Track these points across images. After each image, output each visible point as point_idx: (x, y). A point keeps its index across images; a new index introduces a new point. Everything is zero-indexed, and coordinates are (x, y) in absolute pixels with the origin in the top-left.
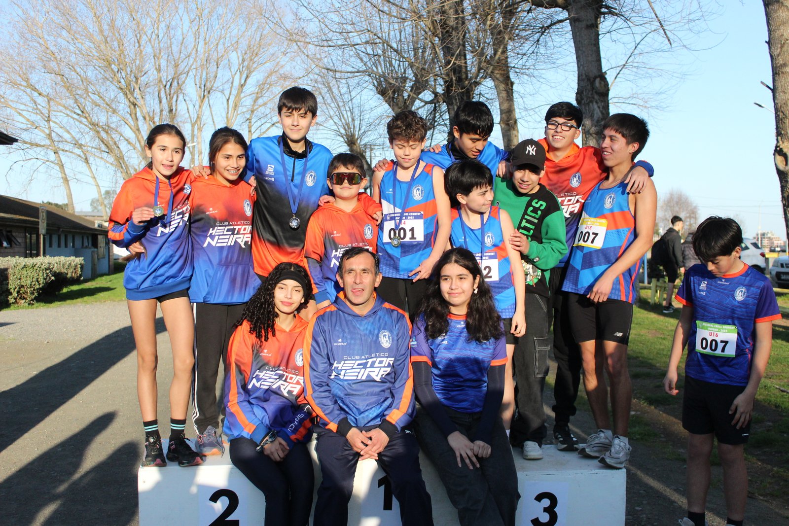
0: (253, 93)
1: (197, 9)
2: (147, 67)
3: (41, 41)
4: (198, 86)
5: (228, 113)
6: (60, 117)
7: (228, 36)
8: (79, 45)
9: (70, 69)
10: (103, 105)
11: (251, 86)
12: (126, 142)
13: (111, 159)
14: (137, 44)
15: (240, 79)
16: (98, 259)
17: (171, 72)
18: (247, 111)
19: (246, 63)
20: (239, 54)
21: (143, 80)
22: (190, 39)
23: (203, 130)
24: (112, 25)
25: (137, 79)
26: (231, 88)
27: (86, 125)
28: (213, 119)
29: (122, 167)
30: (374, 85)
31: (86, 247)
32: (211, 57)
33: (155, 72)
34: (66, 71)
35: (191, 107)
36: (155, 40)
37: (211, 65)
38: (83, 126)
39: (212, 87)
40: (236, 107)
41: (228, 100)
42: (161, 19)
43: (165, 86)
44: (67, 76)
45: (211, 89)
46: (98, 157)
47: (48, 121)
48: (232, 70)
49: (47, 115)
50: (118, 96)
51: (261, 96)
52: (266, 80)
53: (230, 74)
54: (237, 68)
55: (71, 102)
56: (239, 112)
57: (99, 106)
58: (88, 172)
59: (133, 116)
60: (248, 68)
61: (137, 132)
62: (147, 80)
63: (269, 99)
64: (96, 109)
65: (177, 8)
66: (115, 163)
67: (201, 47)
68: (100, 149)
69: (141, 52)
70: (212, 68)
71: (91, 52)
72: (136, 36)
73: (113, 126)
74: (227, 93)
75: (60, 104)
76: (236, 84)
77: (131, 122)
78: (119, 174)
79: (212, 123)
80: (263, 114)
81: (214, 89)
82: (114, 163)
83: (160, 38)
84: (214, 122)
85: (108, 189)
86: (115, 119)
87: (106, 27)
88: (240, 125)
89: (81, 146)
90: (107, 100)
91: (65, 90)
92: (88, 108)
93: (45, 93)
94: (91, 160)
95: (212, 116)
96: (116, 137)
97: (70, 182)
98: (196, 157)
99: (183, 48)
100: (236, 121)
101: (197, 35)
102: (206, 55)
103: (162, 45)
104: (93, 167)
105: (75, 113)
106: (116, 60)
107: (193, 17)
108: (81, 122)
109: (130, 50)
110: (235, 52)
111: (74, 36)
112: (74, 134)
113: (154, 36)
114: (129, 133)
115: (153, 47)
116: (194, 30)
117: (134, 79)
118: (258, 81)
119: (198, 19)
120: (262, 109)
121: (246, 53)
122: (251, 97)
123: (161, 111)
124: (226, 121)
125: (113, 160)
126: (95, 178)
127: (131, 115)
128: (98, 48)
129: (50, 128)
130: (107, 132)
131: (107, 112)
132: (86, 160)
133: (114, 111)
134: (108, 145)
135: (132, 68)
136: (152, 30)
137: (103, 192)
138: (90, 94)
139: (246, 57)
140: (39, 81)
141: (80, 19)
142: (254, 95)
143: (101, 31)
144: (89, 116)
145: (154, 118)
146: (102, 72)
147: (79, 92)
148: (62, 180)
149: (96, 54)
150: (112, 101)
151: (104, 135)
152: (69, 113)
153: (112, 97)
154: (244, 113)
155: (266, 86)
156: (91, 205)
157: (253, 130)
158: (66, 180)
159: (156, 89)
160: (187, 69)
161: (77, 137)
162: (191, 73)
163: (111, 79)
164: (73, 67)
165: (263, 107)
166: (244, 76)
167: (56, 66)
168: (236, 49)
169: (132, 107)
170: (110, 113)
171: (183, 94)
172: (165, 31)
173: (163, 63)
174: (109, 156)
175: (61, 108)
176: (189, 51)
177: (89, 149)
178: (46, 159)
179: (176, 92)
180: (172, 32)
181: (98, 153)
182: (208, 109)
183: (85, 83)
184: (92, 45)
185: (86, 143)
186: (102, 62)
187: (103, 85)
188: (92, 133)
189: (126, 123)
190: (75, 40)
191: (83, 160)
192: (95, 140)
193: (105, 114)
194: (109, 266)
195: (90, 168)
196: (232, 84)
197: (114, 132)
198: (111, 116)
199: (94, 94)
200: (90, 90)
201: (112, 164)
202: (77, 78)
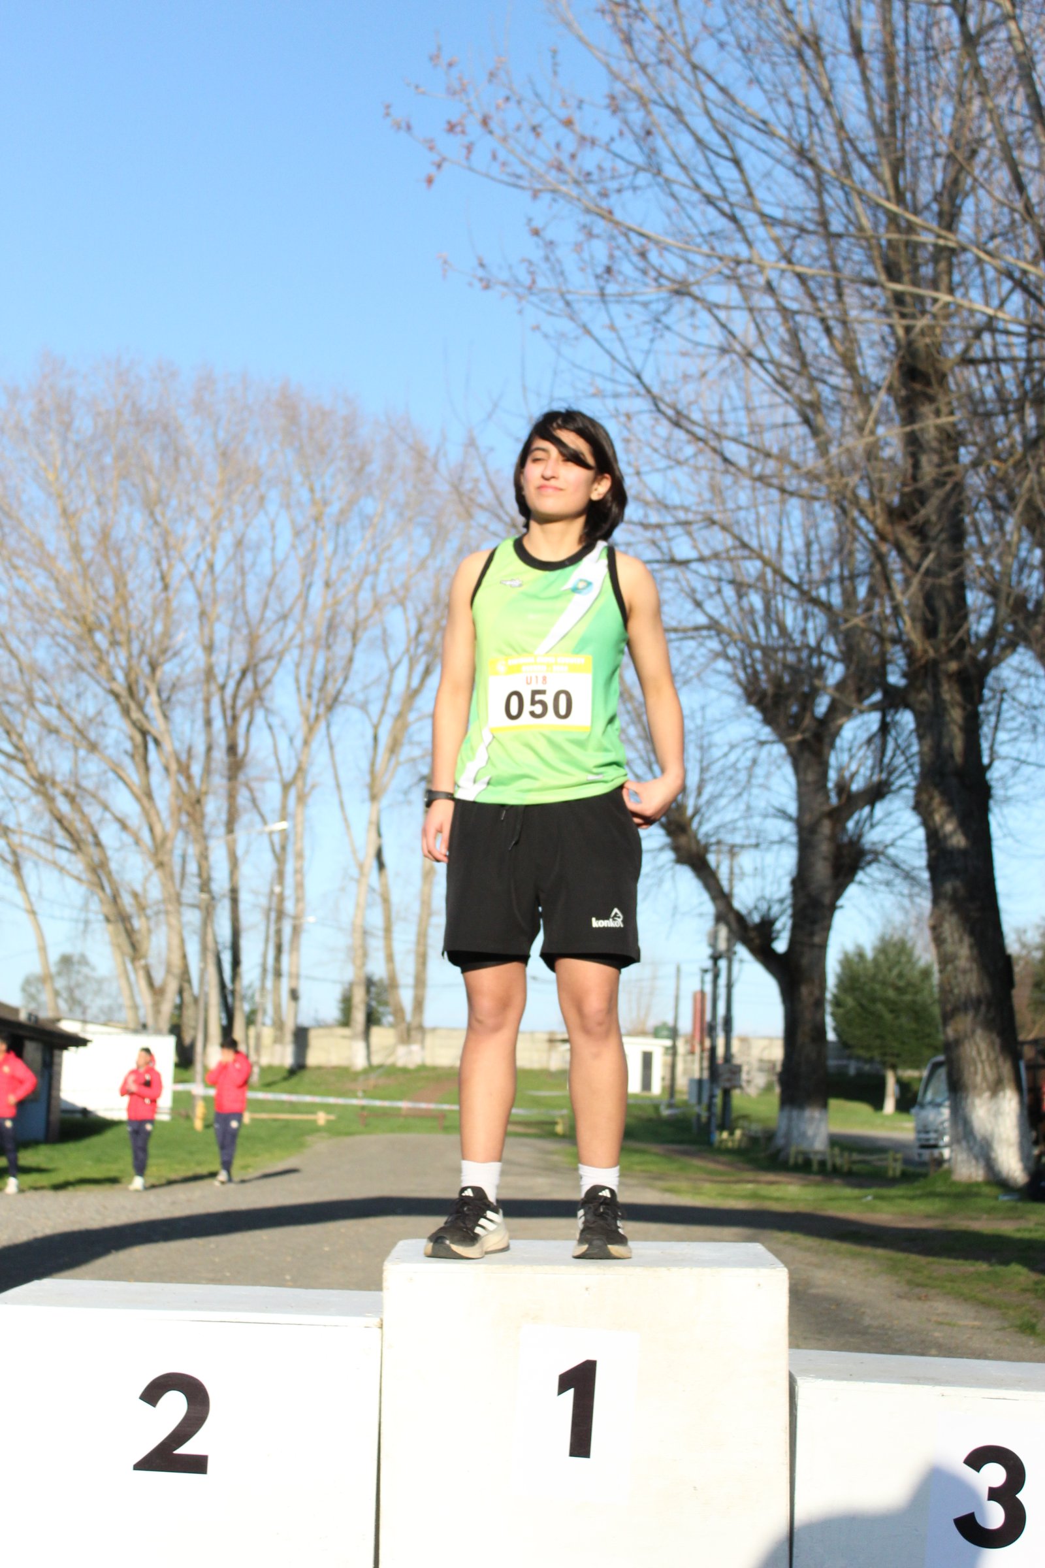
2: (180, 638)
4: (304, 691)
5: (373, 764)
7: (385, 566)
8: (19, 583)
10: (67, 730)
12: (115, 827)
13: (77, 864)
14: (159, 585)
15: (411, 671)
17: (240, 655)
18: (423, 757)
19: (425, 637)
20: (410, 612)
21: (169, 669)
22: (292, 575)
23: (311, 801)
24: (104, 536)
25: (153, 666)
26: (387, 696)
27: (22, 780)
28: (336, 777)
29: (103, 888)
30: (739, 682)
32: (338, 620)
33: (200, 654)
35: (283, 743)
36: (205, 576)
37: (339, 639)
38: (12, 782)
39: (339, 692)
40: (394, 747)
41: (376, 727)
42: (225, 524)
43: (223, 688)
45: (335, 699)
46: (46, 860)
48: (392, 653)
50: (105, 711)
53: (384, 664)
56: (402, 758)
57: (57, 732)
58: (18, 897)
59: (138, 759)
60: (430, 649)
61: (145, 801)
62: (177, 671)
64: (50, 742)
65: (262, 499)
66: (86, 876)
67: (317, 596)
68: (49, 839)
69: (168, 600)
70: (342, 647)
71: (47, 600)
72: (158, 563)
73: (88, 784)
74: (374, 709)
76: (399, 686)
77: (134, 776)
78: (95, 905)
79: (331, 782)
81: (342, 698)
82: (84, 876)
83: (218, 567)
84: (338, 786)
85: (67, 949)
86: (93, 767)
87: (87, 541)
88: (406, 793)
90: (78, 718)
92: (30, 739)
94: (28, 868)
95: (334, 767)
96: (94, 812)
98: (289, 868)
99: (272, 596)
100: (394, 783)
101: (309, 563)
102: (328, 614)
103: (220, 587)
104: (32, 886)
106: (106, 622)
107: (301, 521)
108: (9, 771)
109: (143, 601)
110: (399, 609)
111: (10, 560)
113: (203, 566)
114: (124, 802)
115: (199, 595)
116: (301, 552)
117: (147, 669)
119: (312, 526)
121: (426, 611)
123: (209, 749)
124: (367, 779)
125: (81, 866)
126: (33, 913)
127: (132, 756)
128: (66, 595)
130: (70, 798)
131: (76, 748)
132: (17, 868)
133: (93, 747)
134: (73, 831)
135: (143, 643)
136: (199, 549)
137: (54, 956)
138: (39, 706)
139: (428, 621)
141: (27, 523)
143: (76, 549)
144: (32, 759)
145: (188, 767)
146: (72, 649)
147: (13, 698)
149: (60, 605)
150: (91, 721)
151: (63, 806)
153: (91, 711)
154: (413, 761)
156: (24, 990)
159: (200, 696)
160: (279, 647)
162: (289, 659)
163: (91, 669)
166: (420, 668)
168: (402, 603)
169: (138, 738)
170: (82, 752)
171: (268, 711)
172: (231, 552)
173: (221, 632)
174: (74, 858)
176: (288, 602)
177: (26, 840)
179: (250, 704)
180: (249, 557)
181: (44, 849)
182: (326, 747)
183: (27, 678)
184: (51, 585)
185: (20, 825)
186: (72, 623)
187: (71, 681)
188: (35, 801)
189: (121, 778)
190: (12, 572)
191: (9, 867)
192: (40, 819)
193: (71, 753)
194: (48, 1123)
195: (23, 887)
196: (389, 687)
197: (89, 799)
198: (84, 760)
199: (47, 702)
200: (39, 694)
201: (78, 879)
202: (9, 664)
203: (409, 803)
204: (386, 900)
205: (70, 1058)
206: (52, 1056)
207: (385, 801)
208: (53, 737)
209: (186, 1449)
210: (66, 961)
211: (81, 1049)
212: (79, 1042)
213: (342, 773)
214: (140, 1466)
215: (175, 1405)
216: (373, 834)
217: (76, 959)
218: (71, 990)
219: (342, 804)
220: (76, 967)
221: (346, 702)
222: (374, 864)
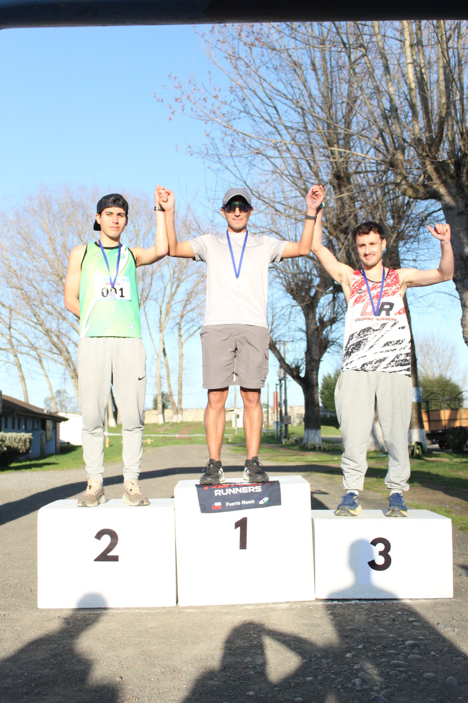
0: (183, 301)
1: (135, 230)
3: (5, 262)
5: (160, 319)
6: (19, 325)
8: (35, 263)
9: (28, 283)
10: (55, 313)
11: (181, 295)
12: (73, 345)
13: (61, 359)
15: (172, 287)
16: (46, 441)
18: (177, 316)
19: (176, 275)
20: (171, 267)
26: (164, 296)
27: (41, 331)
28: (148, 324)
29: (70, 367)
30: (284, 286)
31: (36, 429)
32: (146, 270)
34: (25, 285)
37: (147, 277)
38: (37, 332)
39: (148, 296)
40: (168, 313)
41: (161, 307)
44: (25, 290)
45: (147, 298)
46: (50, 358)
47: (10, 328)
48: (165, 281)
49: (9, 323)
51: (190, 303)
52: (194, 289)
53: (163, 285)
54: (168, 279)
55: (29, 312)
56: (170, 317)
57: (52, 314)
58: (41, 371)
60: (178, 279)
63: (196, 305)
64: (49, 318)
68: (51, 351)
70: (148, 280)
71: (45, 268)
73: (63, 331)
74: (160, 301)
75: (19, 313)
76: (168, 292)
78: (67, 373)
79: (147, 327)
80: (191, 318)
81: (149, 298)
82: (63, 363)
84: (149, 328)
85: (59, 388)
86: (65, 325)
87: (59, 248)
88: (172, 329)
89: (36, 349)
90: (58, 309)
91: (24, 303)
92: (42, 317)
93: (7, 305)
94: (44, 361)
95: (147, 321)
96: (66, 341)
97: (26, 380)
100: (168, 326)
104: (46, 367)
105: (32, 321)
108: (36, 328)
110: (167, 266)
111: (32, 256)
112: (29, 338)
118: (187, 290)
119: (135, 238)
120: (190, 314)
121: (176, 266)
122: (180, 304)
124: (159, 325)
125: (62, 360)
126: (47, 376)
128: (52, 267)
129: (10, 334)
130: (58, 337)
131: (58, 319)
132: (40, 361)
133: (64, 319)
134: (59, 348)
137: (54, 391)
138: (45, 305)
139: (177, 269)
140: (3, 295)
141: (38, 243)
142: (184, 303)
143: (55, 250)
144: (43, 323)
146: (55, 285)
147: (36, 303)
148: (19, 378)
149: (50, 270)
151: (55, 339)
152: (26, 321)
154: (174, 317)
155: (194, 294)
156: (45, 403)
157: (182, 332)
158: (23, 378)
161: (33, 341)
163: (62, 292)
164: (31, 282)
165: (191, 312)
166: (175, 286)
167: (17, 281)
170: (60, 320)
174: (59, 357)
175: (20, 317)
177: (43, 351)
178: (7, 360)
181: (49, 354)
182: (144, 314)
183: (40, 296)
184: (47, 263)
185: (40, 346)
186: (55, 276)
187: (55, 296)
188: (46, 338)
189: (74, 329)
190: (33, 259)
191: (38, 361)
192: (48, 344)
193: (57, 321)
194: (56, 447)
195: (43, 368)
196: (164, 293)
197: (64, 336)
198: (61, 323)
199: (48, 304)
200: (45, 301)
201: (61, 364)
202: (34, 291)
203: (173, 332)
204: (167, 366)
205: (62, 425)
206: (56, 425)
207: (165, 332)
208: (50, 316)
209: (111, 554)
210: (59, 392)
211: (66, 422)
212: (65, 419)
213: (150, 324)
214: (96, 560)
215: (106, 539)
216: (162, 344)
217: (62, 391)
218: (61, 402)
219: (150, 333)
220: (62, 394)
221: (150, 299)
222: (163, 354)
